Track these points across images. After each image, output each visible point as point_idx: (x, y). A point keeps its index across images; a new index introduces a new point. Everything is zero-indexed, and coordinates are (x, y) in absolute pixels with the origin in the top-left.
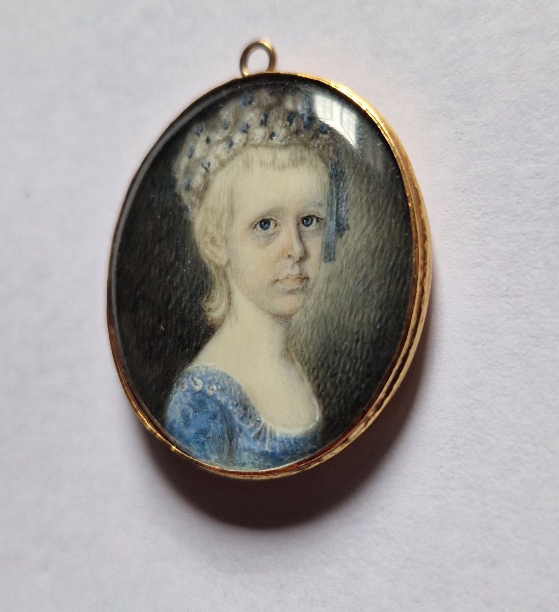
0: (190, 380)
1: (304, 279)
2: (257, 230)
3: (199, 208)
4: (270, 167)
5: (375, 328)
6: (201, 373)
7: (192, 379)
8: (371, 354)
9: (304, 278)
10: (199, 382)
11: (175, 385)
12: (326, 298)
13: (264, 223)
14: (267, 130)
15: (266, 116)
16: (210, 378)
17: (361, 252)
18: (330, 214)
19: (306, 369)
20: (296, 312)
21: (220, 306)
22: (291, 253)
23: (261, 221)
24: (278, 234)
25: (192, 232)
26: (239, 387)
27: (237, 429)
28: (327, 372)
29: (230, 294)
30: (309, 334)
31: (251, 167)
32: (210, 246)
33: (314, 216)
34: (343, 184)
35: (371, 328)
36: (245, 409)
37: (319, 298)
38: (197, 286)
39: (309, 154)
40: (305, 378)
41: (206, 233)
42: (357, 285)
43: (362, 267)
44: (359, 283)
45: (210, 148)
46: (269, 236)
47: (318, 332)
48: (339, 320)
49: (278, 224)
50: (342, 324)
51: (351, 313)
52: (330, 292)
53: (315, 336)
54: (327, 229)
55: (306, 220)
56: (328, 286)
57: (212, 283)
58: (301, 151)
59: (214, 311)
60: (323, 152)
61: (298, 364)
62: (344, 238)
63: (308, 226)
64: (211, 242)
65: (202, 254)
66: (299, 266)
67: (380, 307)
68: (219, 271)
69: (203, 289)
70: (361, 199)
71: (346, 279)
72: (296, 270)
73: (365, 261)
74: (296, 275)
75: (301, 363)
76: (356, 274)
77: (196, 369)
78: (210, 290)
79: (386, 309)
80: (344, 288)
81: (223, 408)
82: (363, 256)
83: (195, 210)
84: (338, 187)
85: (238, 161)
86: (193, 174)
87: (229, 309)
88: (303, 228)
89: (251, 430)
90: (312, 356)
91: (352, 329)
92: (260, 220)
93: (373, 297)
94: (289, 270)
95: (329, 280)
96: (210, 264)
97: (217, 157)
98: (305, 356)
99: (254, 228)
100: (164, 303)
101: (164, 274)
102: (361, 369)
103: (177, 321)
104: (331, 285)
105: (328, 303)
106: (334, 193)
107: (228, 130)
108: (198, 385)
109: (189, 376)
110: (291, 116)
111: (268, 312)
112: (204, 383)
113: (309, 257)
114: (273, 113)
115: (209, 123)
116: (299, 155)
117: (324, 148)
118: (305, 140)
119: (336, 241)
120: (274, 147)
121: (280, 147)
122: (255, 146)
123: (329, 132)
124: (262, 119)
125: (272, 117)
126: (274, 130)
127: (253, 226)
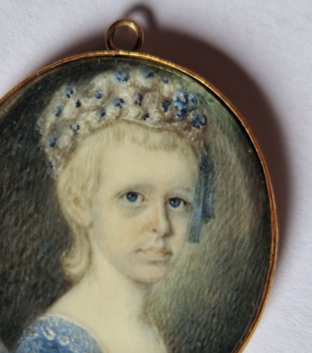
0: (42, 328)
1: (167, 253)
2: (124, 200)
3: (64, 167)
4: (141, 145)
5: (230, 307)
6: (54, 324)
7: (45, 328)
8: (225, 329)
10: (51, 332)
11: (24, 332)
12: (187, 273)
13: (132, 195)
14: (141, 110)
15: (141, 98)
16: (63, 329)
17: (223, 240)
18: (198, 201)
19: (162, 333)
20: (157, 282)
21: (80, 263)
22: (155, 227)
23: (128, 193)
24: (144, 208)
25: (55, 189)
26: (94, 342)
28: (183, 338)
29: (90, 254)
30: (168, 303)
32: (73, 206)
33: (182, 200)
34: (212, 177)
35: (227, 307)
37: (181, 272)
38: (56, 241)
39: (182, 141)
40: (162, 341)
41: (70, 192)
42: (218, 268)
43: (223, 253)
44: (220, 266)
45: (81, 112)
46: (136, 208)
47: (177, 303)
48: (198, 296)
49: (146, 199)
50: (201, 297)
51: (210, 291)
52: (192, 269)
53: (174, 306)
54: (193, 214)
55: (175, 201)
56: (190, 264)
57: (73, 240)
58: (174, 138)
59: (73, 267)
60: (195, 144)
61: (155, 328)
62: (209, 224)
63: (175, 206)
64: (74, 202)
65: (63, 211)
66: (164, 241)
67: (237, 290)
68: (80, 231)
69: (62, 244)
70: (227, 193)
71: (208, 261)
72: (160, 244)
73: (226, 248)
74: (160, 248)
75: (158, 327)
76: (217, 258)
77: (48, 319)
78: (70, 246)
79: (242, 292)
82: (225, 243)
83: (60, 169)
84: (206, 178)
86: (60, 134)
87: (89, 267)
88: (170, 207)
90: (170, 323)
91: (210, 305)
92: (128, 191)
93: (231, 280)
94: (154, 242)
95: (192, 258)
96: (71, 222)
97: (87, 123)
98: (162, 322)
100: (18, 251)
101: (20, 223)
102: (215, 340)
103: (31, 271)
104: (193, 264)
105: (190, 278)
106: (203, 183)
107: (100, 100)
108: (50, 335)
109: (41, 325)
110: (166, 103)
111: (129, 277)
112: (57, 333)
113: (174, 235)
114: (148, 97)
115: (80, 88)
116: (171, 141)
117: (195, 140)
118: (179, 129)
119: (201, 226)
120: (146, 127)
121: (153, 129)
122: (129, 122)
123: (201, 127)
124: (136, 98)
125: (146, 100)
126: (149, 111)
127: (120, 196)
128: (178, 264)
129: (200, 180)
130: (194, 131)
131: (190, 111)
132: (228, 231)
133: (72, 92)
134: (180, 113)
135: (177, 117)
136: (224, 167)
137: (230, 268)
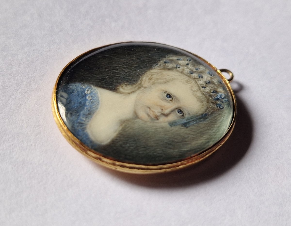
0: (88, 88)
1: (157, 118)
2: (165, 94)
3: (160, 69)
4: (192, 90)
5: (154, 152)
6: (93, 91)
7: (89, 89)
8: (143, 155)
10: (89, 92)
11: (82, 83)
13: (169, 96)
14: (205, 85)
15: (209, 83)
16: (94, 95)
17: (180, 136)
18: (188, 119)
19: (121, 131)
20: (141, 120)
21: (126, 90)
22: (163, 109)
24: (168, 102)
25: (149, 70)
26: (97, 109)
27: (78, 114)
28: (125, 140)
29: (133, 92)
30: (136, 128)
31: (187, 83)
32: (147, 79)
33: (183, 114)
34: (202, 120)
36: (89, 114)
37: (153, 126)
38: (129, 79)
39: (206, 103)
40: (117, 133)
41: (152, 75)
42: (167, 139)
43: (175, 139)
44: (169, 140)
45: (186, 66)
46: (165, 99)
47: (139, 131)
49: (172, 101)
50: (148, 139)
51: (154, 141)
52: (158, 130)
53: (136, 130)
54: (181, 120)
55: (180, 111)
57: (134, 84)
58: (205, 100)
59: (122, 88)
60: (209, 108)
61: (121, 128)
62: (182, 127)
63: (178, 112)
64: (149, 78)
65: (143, 76)
66: (161, 115)
67: (163, 151)
68: (140, 85)
69: (129, 81)
70: (201, 129)
71: (167, 134)
72: (159, 114)
73: (178, 139)
74: (157, 115)
76: (171, 137)
77: (94, 89)
78: (130, 84)
79: (164, 154)
80: (162, 135)
81: (84, 105)
83: (158, 68)
84: (200, 118)
85: (187, 78)
86: (171, 63)
87: (127, 94)
88: (177, 111)
89: (81, 120)
90: (128, 132)
91: (148, 144)
92: (169, 94)
94: (157, 112)
95: (162, 128)
96: (140, 81)
97: (184, 70)
98: (126, 129)
100: (114, 68)
101: (126, 64)
102: (134, 153)
103: (110, 75)
104: (160, 129)
105: (153, 130)
106: (197, 118)
107: (196, 70)
108: (88, 92)
109: (89, 87)
110: (215, 92)
111: (135, 109)
112: (90, 94)
113: (167, 117)
114: (212, 85)
115: (194, 63)
116: (202, 100)
117: (211, 108)
118: (210, 100)
119: (179, 125)
120: (200, 89)
121: (201, 92)
122: (196, 82)
123: (218, 108)
124: (207, 81)
125: (210, 85)
126: (207, 88)
127: (165, 92)
129: (197, 116)
130: (214, 106)
131: (220, 101)
132: (186, 136)
133: (190, 61)
134: (216, 98)
135: (214, 97)
136: (210, 123)
137: (171, 144)
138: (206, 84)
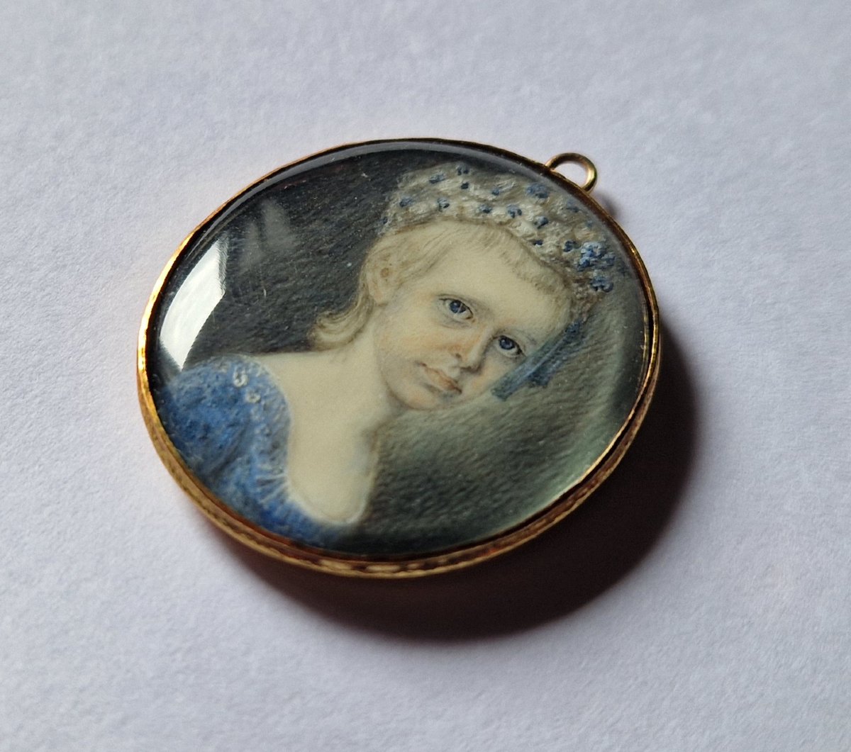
0: (236, 368)
1: (455, 387)
2: (444, 304)
3: (399, 232)
4: (510, 265)
6: (254, 372)
7: (240, 369)
9: (457, 389)
11: (212, 358)
12: (463, 424)
13: (457, 305)
14: (536, 233)
16: (260, 384)
17: (539, 417)
18: (537, 360)
19: (381, 467)
20: (417, 409)
21: (339, 333)
23: (456, 301)
24: (463, 327)
25: (371, 245)
26: (288, 422)
27: (246, 457)
28: (403, 489)
29: (359, 331)
30: (414, 440)
31: (488, 247)
32: (378, 274)
33: (518, 346)
34: (574, 346)
36: (275, 446)
37: (457, 418)
38: (328, 295)
39: (563, 290)
40: (372, 475)
41: (385, 258)
42: (510, 442)
43: (529, 431)
44: (513, 441)
46: (453, 321)
47: (426, 447)
48: (460, 455)
49: (472, 319)
50: (461, 460)
51: (479, 459)
52: (474, 422)
53: (418, 447)
54: (520, 368)
55: (507, 342)
56: (476, 415)
57: (349, 306)
58: (556, 281)
59: (327, 332)
60: (578, 302)
61: (376, 457)
62: (532, 390)
63: (503, 347)
64: (383, 271)
65: (362, 272)
66: (461, 372)
68: (366, 302)
69: (333, 302)
70: (582, 374)
71: (502, 426)
72: (454, 374)
73: (536, 428)
74: (450, 378)
75: (381, 458)
76: (516, 431)
77: (252, 364)
78: (340, 310)
80: (491, 433)
81: (249, 424)
82: (538, 422)
83: (393, 230)
84: (567, 342)
85: (482, 232)
86: (420, 200)
87: (346, 344)
88: (497, 345)
89: (261, 471)
90: (399, 462)
91: (468, 474)
92: (456, 299)
94: (448, 367)
95: (483, 411)
97: (462, 208)
98: (390, 455)
99: (442, 299)
100: (275, 277)
102: (442, 517)
104: (480, 419)
105: (462, 430)
106: (557, 345)
108: (240, 381)
109: (237, 363)
110: (573, 244)
111: (387, 384)
112: (249, 384)
113: (480, 374)
114: (555, 225)
116: (550, 282)
117: (582, 299)
118: (569, 276)
119: (521, 385)
120: (530, 253)
121: (536, 259)
122: (512, 236)
123: (599, 290)
125: (551, 227)
126: (545, 240)
127: (444, 297)
128: (461, 408)
129: (556, 340)
130: (587, 289)
131: (596, 267)
132: (553, 411)
133: (466, 172)
134: (581, 261)
135: (575, 264)
136: (598, 346)
137: (525, 452)
138: (539, 228)
